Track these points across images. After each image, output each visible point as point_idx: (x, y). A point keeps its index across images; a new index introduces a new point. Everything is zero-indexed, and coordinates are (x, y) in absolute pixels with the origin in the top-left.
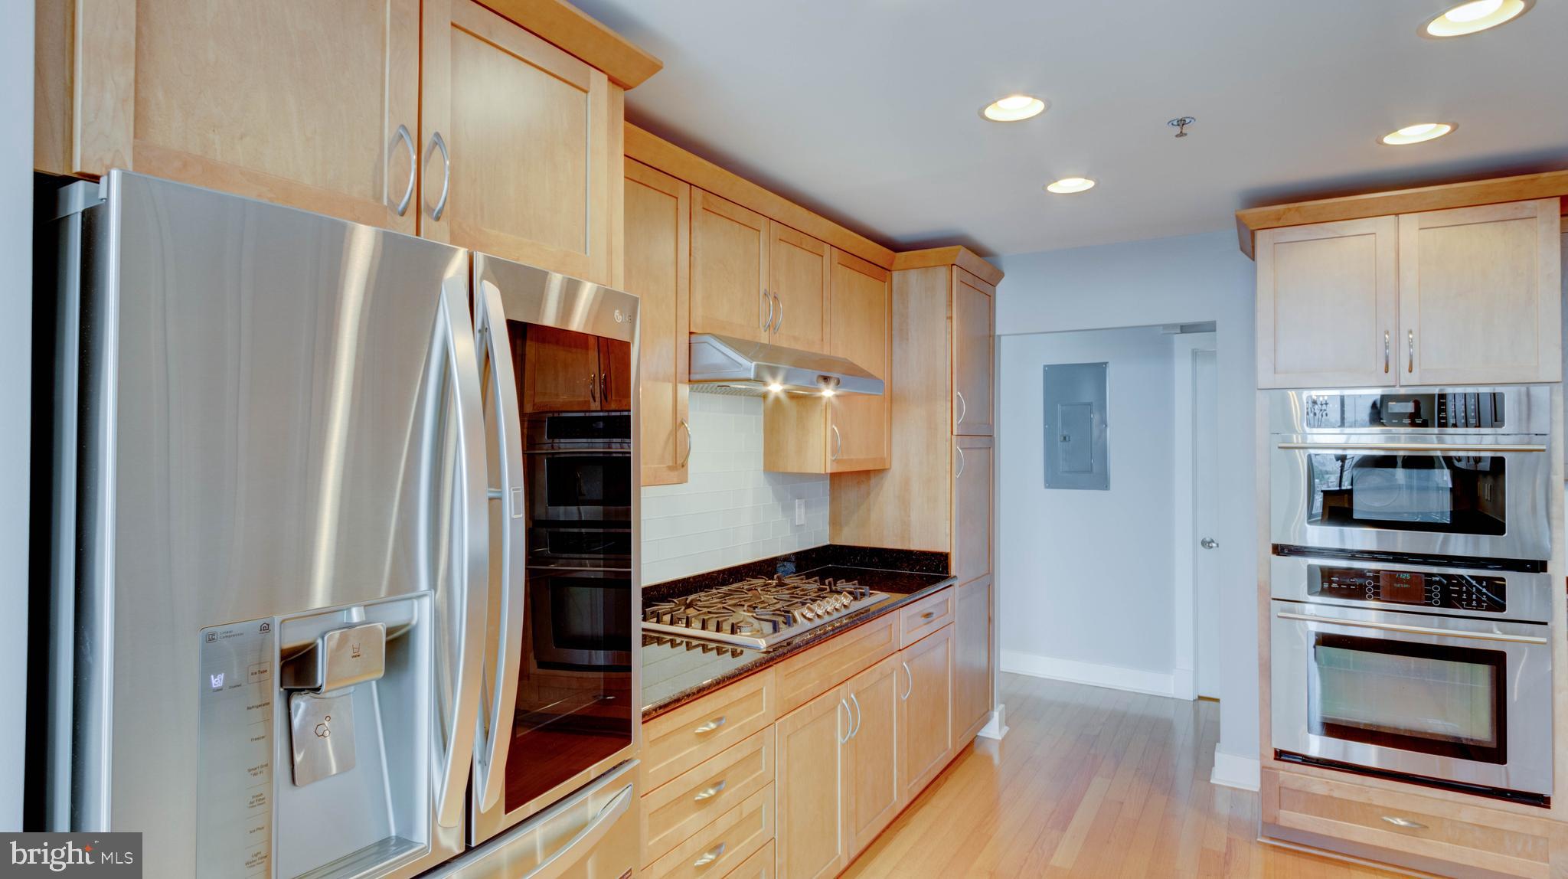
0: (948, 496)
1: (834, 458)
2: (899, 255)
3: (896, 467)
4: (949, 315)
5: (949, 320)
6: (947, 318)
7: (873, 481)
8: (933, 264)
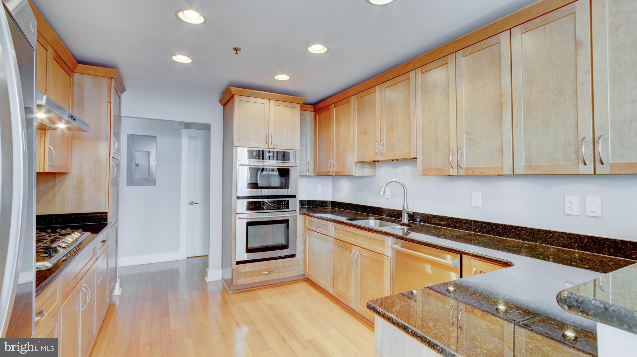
0: (107, 185)
1: (49, 164)
2: (79, 65)
3: (74, 172)
4: (110, 101)
5: (109, 104)
6: (108, 102)
7: (58, 180)
8: (101, 75)
